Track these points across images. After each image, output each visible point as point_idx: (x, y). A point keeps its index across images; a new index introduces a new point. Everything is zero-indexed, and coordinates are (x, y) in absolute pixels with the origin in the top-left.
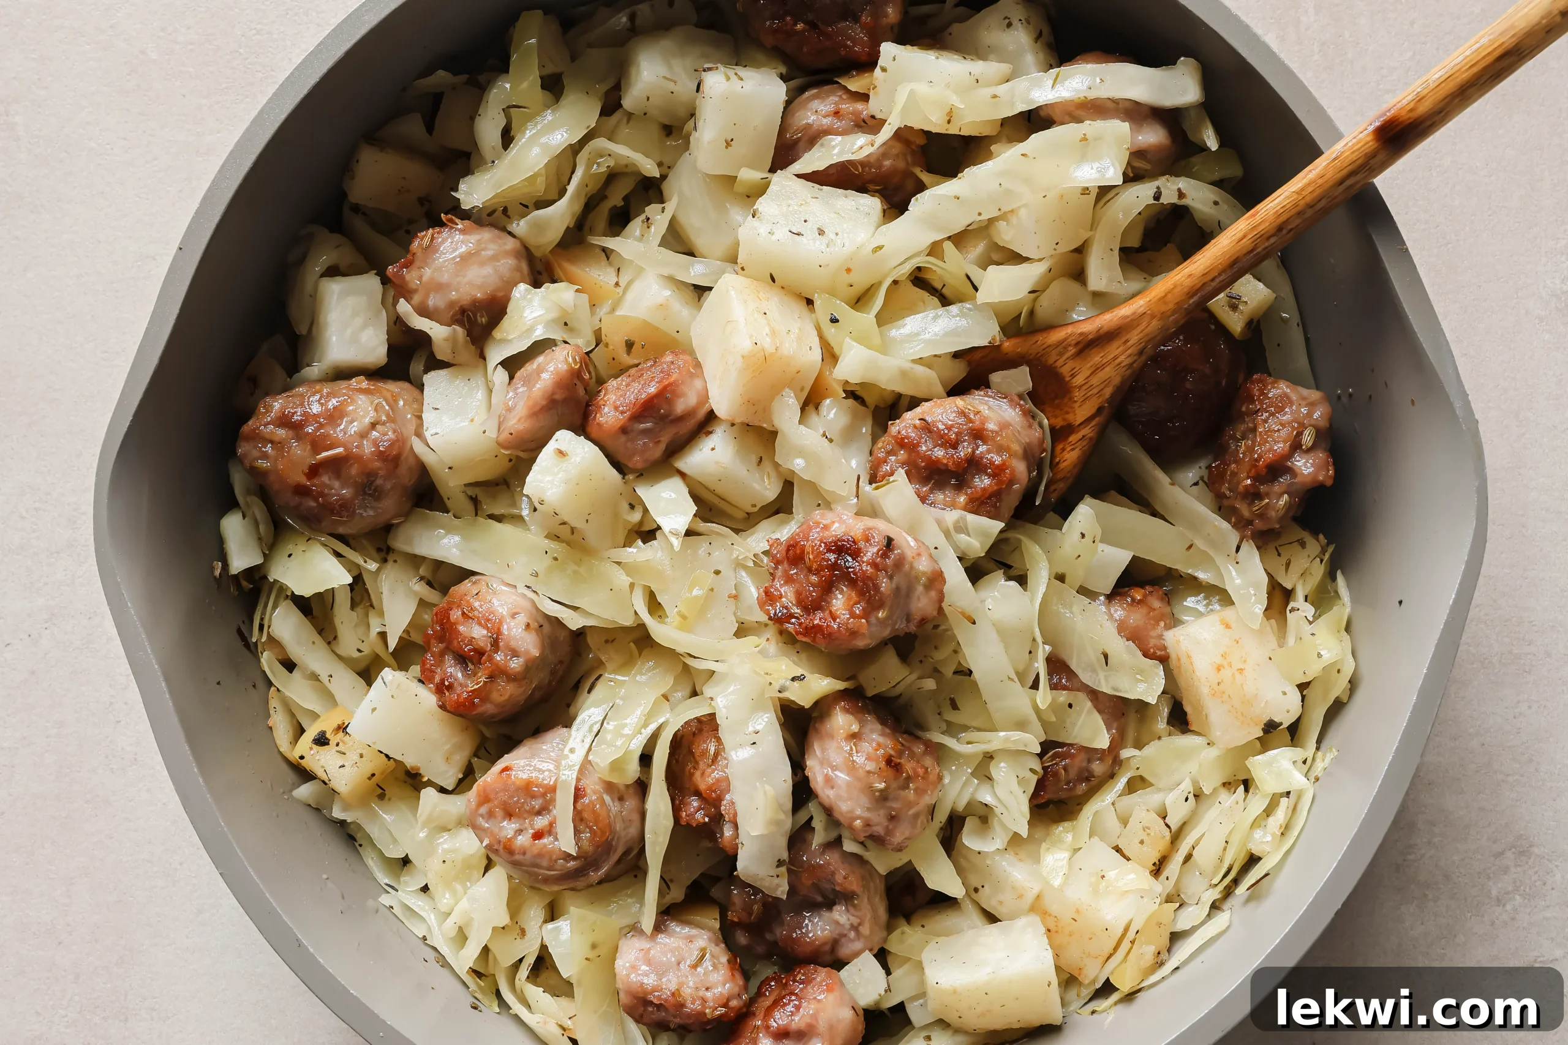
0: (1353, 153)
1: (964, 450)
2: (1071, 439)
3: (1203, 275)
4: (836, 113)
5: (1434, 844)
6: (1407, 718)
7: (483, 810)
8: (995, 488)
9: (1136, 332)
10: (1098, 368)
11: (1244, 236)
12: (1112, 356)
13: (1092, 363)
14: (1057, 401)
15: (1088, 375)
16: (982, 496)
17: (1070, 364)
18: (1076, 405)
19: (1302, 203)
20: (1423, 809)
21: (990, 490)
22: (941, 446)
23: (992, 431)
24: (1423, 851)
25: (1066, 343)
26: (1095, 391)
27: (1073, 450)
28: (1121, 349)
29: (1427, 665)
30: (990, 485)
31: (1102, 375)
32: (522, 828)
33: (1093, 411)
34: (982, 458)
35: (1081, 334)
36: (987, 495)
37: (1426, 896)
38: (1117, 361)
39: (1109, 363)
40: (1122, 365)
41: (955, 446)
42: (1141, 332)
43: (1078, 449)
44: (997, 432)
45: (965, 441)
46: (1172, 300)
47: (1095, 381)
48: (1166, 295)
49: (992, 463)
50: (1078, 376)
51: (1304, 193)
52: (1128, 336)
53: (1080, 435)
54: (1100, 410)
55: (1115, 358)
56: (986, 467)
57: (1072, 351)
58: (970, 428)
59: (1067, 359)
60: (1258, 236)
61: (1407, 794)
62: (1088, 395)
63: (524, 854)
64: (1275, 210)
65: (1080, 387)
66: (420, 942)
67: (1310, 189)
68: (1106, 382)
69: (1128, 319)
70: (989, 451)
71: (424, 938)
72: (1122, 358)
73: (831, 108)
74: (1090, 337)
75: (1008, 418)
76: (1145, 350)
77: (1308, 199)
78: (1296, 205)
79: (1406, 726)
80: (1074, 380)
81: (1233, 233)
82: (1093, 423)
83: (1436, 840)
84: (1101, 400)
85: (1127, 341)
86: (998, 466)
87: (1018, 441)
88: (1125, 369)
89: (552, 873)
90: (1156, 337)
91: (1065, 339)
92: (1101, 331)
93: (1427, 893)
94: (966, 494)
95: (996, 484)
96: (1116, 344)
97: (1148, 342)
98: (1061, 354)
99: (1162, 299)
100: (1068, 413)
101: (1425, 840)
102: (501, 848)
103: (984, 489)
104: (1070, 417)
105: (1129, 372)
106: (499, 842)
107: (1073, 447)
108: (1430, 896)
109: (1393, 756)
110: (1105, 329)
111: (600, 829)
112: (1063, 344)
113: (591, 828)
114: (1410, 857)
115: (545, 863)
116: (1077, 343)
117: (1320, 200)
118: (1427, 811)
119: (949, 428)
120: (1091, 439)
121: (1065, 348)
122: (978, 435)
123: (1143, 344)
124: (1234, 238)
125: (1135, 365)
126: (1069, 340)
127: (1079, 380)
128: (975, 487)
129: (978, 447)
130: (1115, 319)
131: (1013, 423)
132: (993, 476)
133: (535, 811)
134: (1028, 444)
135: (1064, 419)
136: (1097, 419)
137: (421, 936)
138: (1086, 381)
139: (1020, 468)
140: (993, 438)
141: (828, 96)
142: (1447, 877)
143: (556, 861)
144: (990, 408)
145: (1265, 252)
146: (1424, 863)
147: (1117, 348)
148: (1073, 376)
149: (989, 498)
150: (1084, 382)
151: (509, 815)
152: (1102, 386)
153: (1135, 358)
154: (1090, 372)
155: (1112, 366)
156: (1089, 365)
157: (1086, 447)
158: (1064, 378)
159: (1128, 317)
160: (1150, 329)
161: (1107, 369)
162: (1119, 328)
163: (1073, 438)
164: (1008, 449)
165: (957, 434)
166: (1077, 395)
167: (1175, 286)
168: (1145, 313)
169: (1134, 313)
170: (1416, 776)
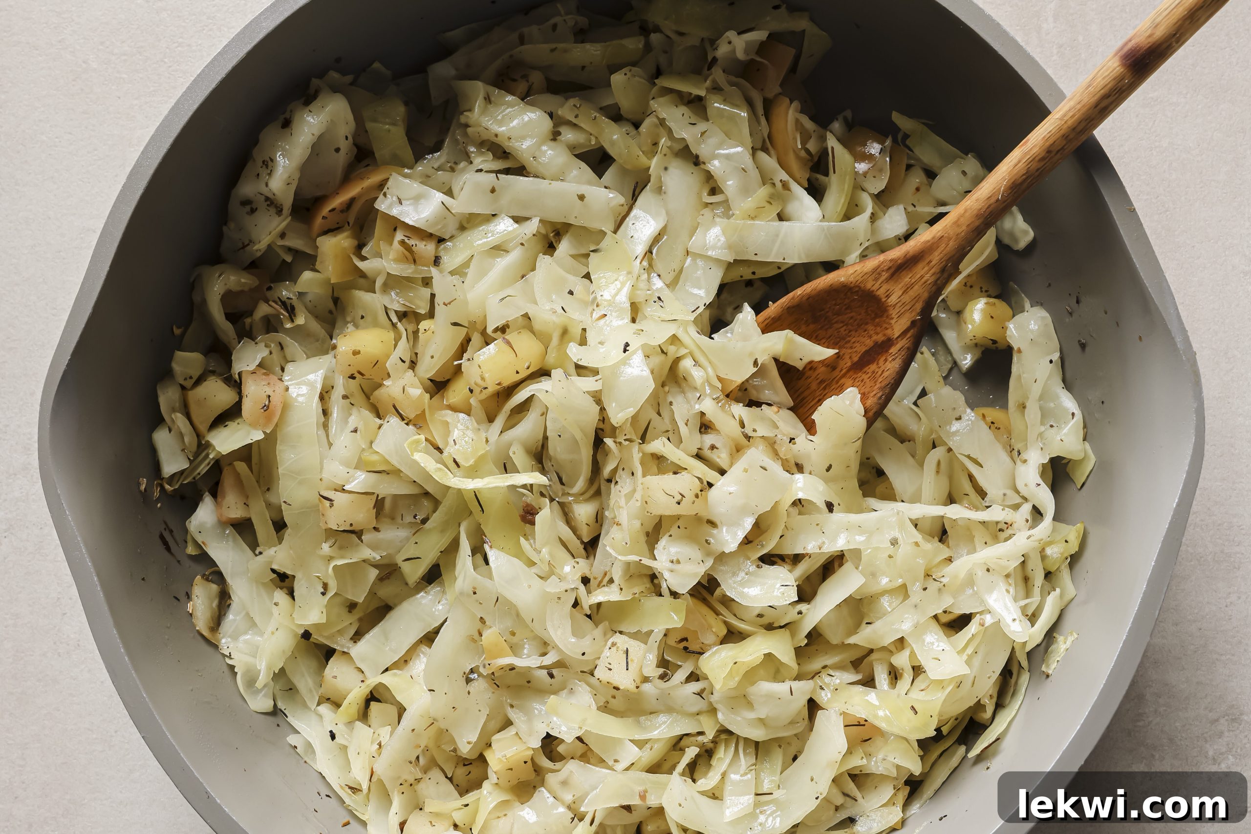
0: (1104, 78)
2: (890, 351)
3: (988, 198)
5: (1160, 713)
6: (1138, 604)
9: (936, 253)
10: (908, 288)
11: (1019, 162)
12: (919, 276)
14: (877, 320)
15: (900, 294)
18: (893, 322)
19: (1065, 126)
20: (1151, 683)
24: (1150, 719)
25: (879, 269)
26: (908, 307)
27: (894, 360)
28: (926, 269)
29: (1155, 559)
31: (912, 293)
35: (891, 260)
37: (1153, 756)
38: (923, 280)
40: (929, 282)
42: (941, 253)
43: (898, 359)
46: (965, 222)
48: (959, 219)
50: (891, 297)
51: (1066, 118)
52: (931, 257)
53: (898, 346)
54: (913, 323)
55: (922, 277)
57: (885, 275)
59: (882, 282)
60: (1031, 159)
61: (1137, 671)
62: (902, 311)
64: (1043, 135)
67: (1071, 114)
68: (917, 298)
69: (931, 242)
72: (927, 277)
74: (899, 261)
76: (946, 269)
77: (1070, 123)
78: (1060, 129)
79: (1137, 610)
80: (889, 300)
81: (1010, 160)
82: (909, 335)
83: (1162, 709)
85: (930, 262)
88: (930, 286)
90: (954, 255)
91: (879, 266)
92: (907, 256)
93: (1154, 754)
97: (948, 261)
98: (876, 279)
99: (956, 223)
100: (886, 329)
101: (1151, 709)
104: (889, 332)
107: (893, 357)
108: (1157, 756)
109: (1127, 636)
112: (878, 270)
114: (1140, 724)
116: (889, 268)
117: (1080, 122)
118: (1154, 685)
120: (908, 348)
121: (879, 274)
123: (944, 263)
124: (1011, 164)
125: (939, 282)
126: (882, 267)
127: (893, 299)
130: (919, 245)
135: (884, 335)
136: (912, 331)
138: (899, 300)
142: (1171, 740)
145: (1038, 173)
146: (1152, 729)
147: (923, 269)
148: (888, 296)
150: (898, 301)
153: (938, 275)
155: (920, 284)
157: (905, 356)
158: (880, 300)
159: (929, 241)
160: (948, 249)
162: (922, 252)
163: (893, 350)
166: (894, 313)
167: (966, 211)
168: (943, 236)
169: (933, 238)
170: (1145, 656)
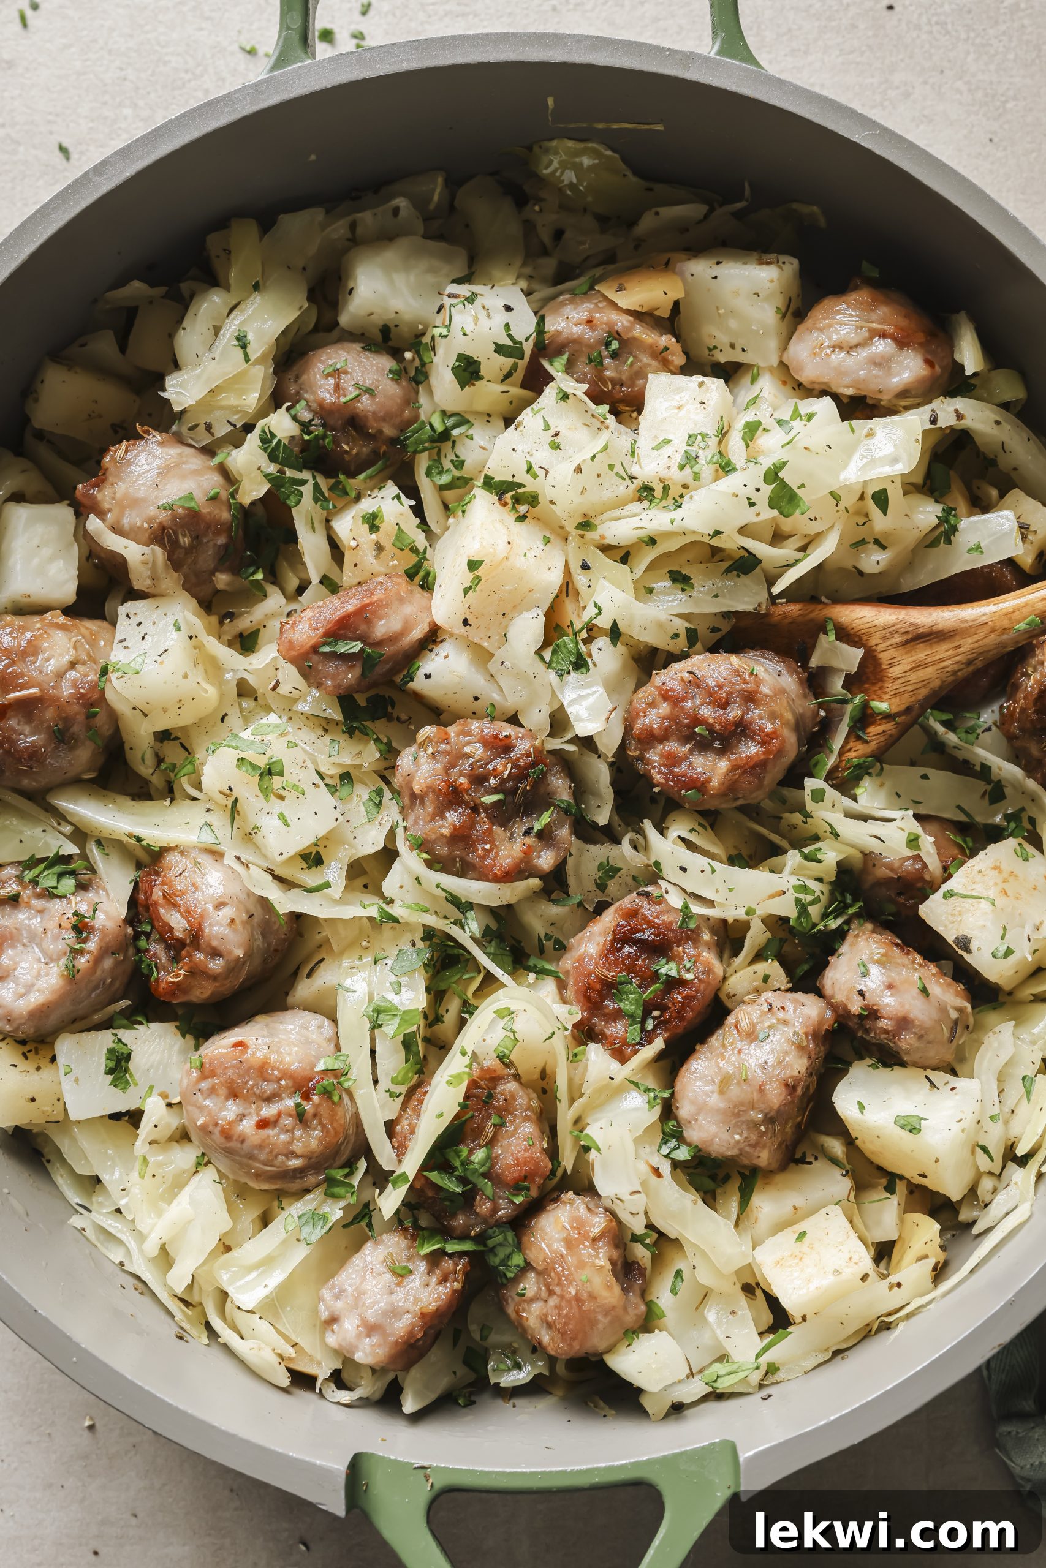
1: (734, 713)
4: (589, 322)
7: (204, 1085)
8: (762, 757)
13: (914, 658)
16: (746, 764)
17: (892, 652)
21: (756, 759)
22: (709, 704)
23: (766, 696)
30: (757, 753)
32: (246, 1112)
33: (903, 708)
34: (751, 723)
36: (752, 764)
39: (932, 664)
41: (724, 706)
44: (771, 697)
45: (734, 702)
47: (913, 677)
49: (762, 730)
56: (754, 733)
58: (743, 689)
63: (243, 1142)
65: (895, 679)
66: (117, 1270)
70: (760, 717)
71: (122, 1264)
73: (585, 316)
75: (784, 685)
84: (913, 699)
86: (768, 734)
87: (793, 712)
89: (269, 1168)
94: (729, 761)
95: (764, 753)
96: (945, 646)
102: (217, 1131)
103: (749, 757)
105: (952, 678)
106: (216, 1124)
110: (940, 627)
111: (334, 1129)
113: (323, 1126)
115: (263, 1157)
119: (720, 687)
122: (750, 698)
128: (740, 754)
129: (748, 711)
131: (788, 690)
132: (763, 743)
133: (265, 1096)
134: (802, 715)
137: (117, 1262)
139: (790, 738)
140: (767, 704)
141: (583, 302)
143: (276, 1156)
144: (766, 670)
149: (754, 767)
151: (234, 1094)
152: (920, 685)
154: (909, 667)
156: (910, 660)
161: (930, 670)
164: (780, 717)
165: (729, 694)
